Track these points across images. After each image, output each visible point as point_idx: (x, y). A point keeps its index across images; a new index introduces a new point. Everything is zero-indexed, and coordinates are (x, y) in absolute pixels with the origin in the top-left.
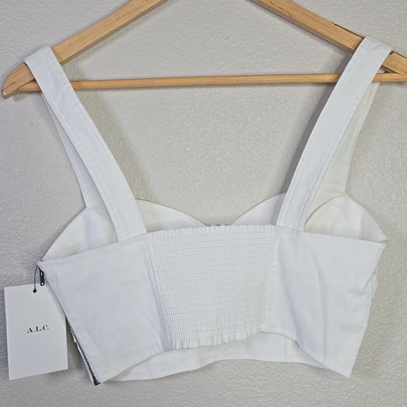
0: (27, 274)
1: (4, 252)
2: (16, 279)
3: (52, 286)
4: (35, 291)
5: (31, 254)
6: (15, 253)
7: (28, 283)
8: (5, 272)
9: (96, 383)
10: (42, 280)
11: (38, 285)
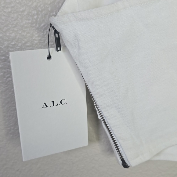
0: (39, 36)
1: (10, 10)
2: (26, 43)
3: (71, 51)
4: (49, 57)
5: (41, 11)
6: (23, 11)
7: (41, 48)
8: (13, 35)
9: (125, 165)
10: (58, 44)
11: (53, 50)
